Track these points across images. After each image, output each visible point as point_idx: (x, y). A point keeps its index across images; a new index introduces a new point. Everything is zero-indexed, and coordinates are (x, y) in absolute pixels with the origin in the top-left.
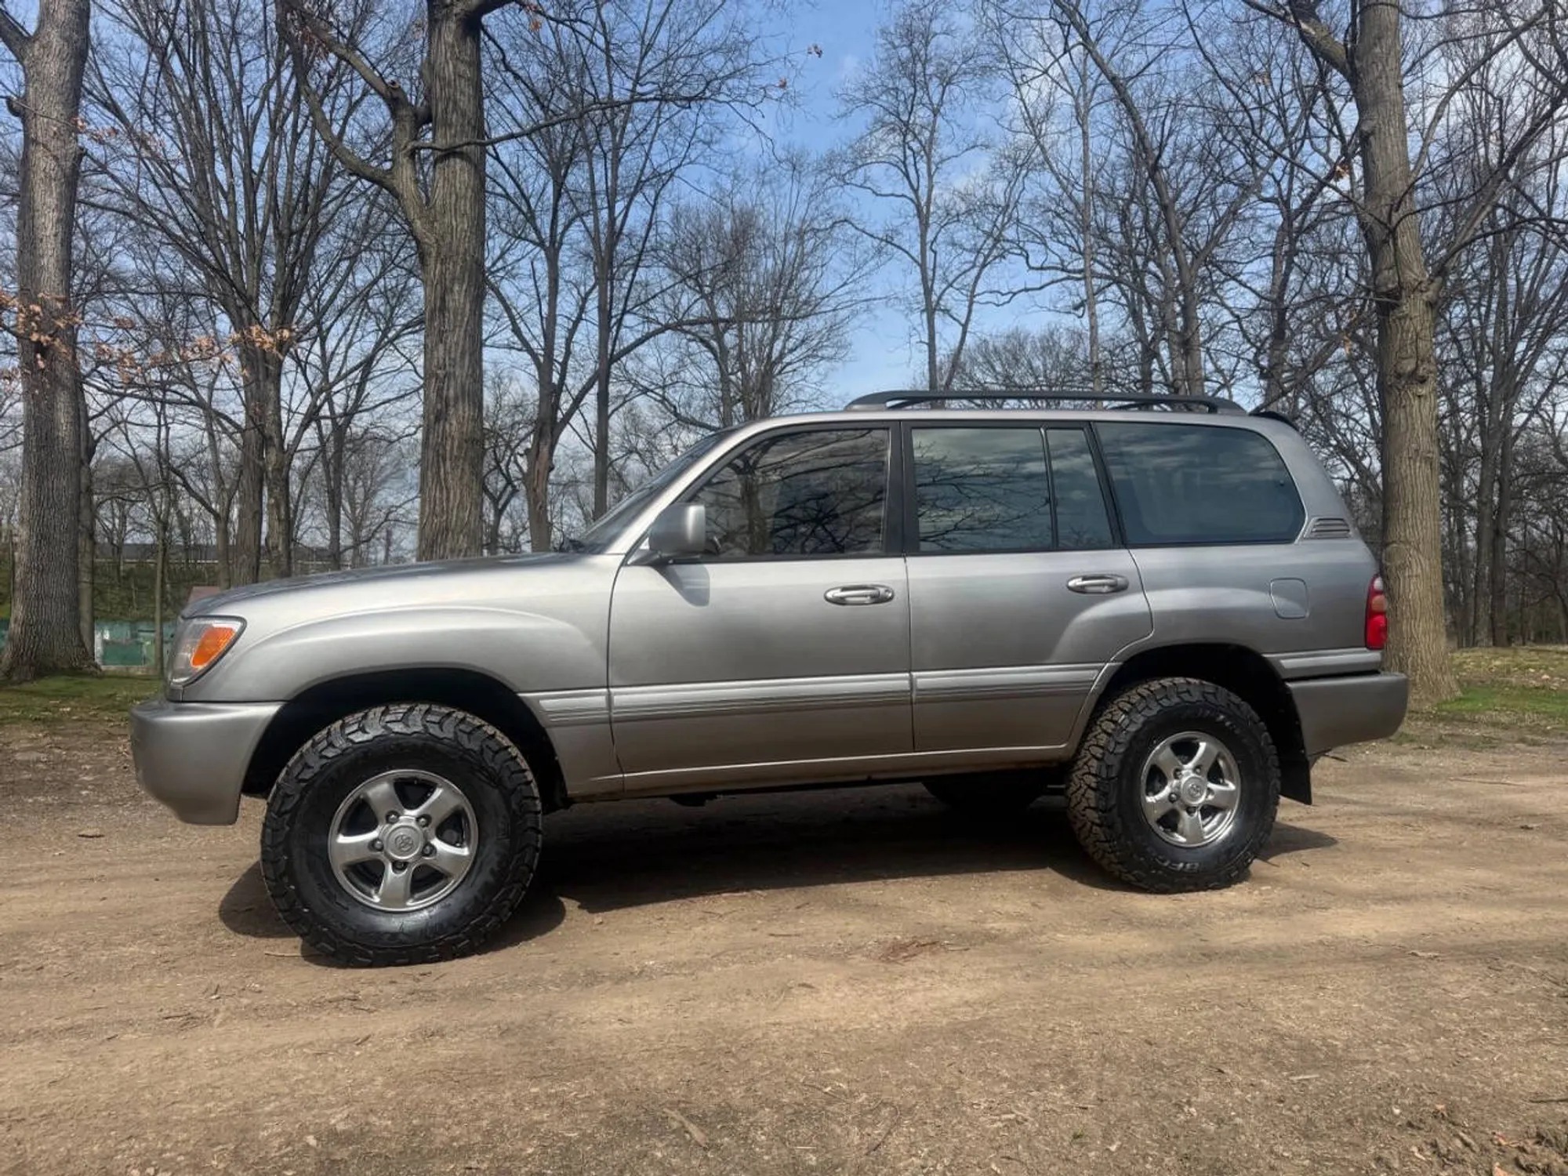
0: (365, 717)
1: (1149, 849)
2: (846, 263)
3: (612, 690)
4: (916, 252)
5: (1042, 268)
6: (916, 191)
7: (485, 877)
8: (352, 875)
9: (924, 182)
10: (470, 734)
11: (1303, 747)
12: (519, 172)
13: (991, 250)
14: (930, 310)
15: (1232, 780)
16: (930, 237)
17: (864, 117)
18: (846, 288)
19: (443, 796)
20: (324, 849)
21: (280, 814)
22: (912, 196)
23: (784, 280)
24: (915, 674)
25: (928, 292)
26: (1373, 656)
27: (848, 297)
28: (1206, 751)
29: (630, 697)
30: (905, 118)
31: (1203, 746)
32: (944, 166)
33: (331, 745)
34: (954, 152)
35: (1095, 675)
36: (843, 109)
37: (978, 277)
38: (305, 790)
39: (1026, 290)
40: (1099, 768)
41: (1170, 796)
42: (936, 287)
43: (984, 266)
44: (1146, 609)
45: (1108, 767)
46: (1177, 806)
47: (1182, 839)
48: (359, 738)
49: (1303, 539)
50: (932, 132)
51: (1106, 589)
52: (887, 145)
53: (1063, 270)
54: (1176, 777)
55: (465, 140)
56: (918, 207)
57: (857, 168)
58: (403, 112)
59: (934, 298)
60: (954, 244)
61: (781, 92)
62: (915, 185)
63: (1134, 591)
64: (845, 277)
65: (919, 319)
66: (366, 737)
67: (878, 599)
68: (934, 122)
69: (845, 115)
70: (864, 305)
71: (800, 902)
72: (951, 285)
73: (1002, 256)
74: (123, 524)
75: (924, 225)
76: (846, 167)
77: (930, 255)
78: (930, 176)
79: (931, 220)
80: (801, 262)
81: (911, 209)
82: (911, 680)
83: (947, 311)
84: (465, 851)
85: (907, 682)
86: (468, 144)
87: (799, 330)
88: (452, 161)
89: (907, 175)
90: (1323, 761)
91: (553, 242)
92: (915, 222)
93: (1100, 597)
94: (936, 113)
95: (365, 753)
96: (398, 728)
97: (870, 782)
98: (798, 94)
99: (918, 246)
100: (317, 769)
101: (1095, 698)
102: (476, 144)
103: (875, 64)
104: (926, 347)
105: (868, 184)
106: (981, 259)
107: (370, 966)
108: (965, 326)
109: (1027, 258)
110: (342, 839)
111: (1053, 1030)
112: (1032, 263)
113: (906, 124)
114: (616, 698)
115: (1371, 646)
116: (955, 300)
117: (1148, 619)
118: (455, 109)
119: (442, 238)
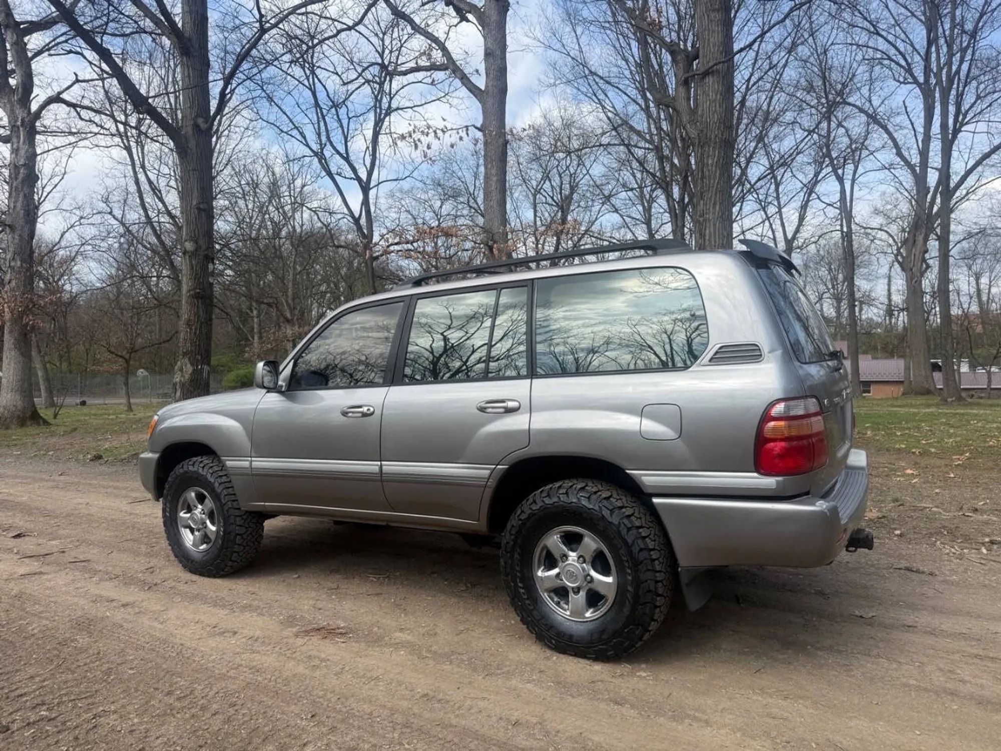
1: (534, 612)
15: (611, 574)
20: (176, 518)
24: (383, 463)
29: (258, 463)
31: (587, 540)
35: (487, 473)
41: (558, 575)
44: (527, 427)
46: (564, 584)
47: (568, 612)
48: (181, 471)
49: (700, 365)
51: (502, 410)
54: (563, 561)
58: (680, 57)
63: (524, 412)
67: (364, 415)
82: (381, 467)
84: (214, 529)
85: (378, 468)
93: (498, 416)
96: (191, 468)
101: (492, 491)
110: (182, 514)
115: (762, 471)
117: (528, 435)
118: (709, 45)
119: (702, 131)
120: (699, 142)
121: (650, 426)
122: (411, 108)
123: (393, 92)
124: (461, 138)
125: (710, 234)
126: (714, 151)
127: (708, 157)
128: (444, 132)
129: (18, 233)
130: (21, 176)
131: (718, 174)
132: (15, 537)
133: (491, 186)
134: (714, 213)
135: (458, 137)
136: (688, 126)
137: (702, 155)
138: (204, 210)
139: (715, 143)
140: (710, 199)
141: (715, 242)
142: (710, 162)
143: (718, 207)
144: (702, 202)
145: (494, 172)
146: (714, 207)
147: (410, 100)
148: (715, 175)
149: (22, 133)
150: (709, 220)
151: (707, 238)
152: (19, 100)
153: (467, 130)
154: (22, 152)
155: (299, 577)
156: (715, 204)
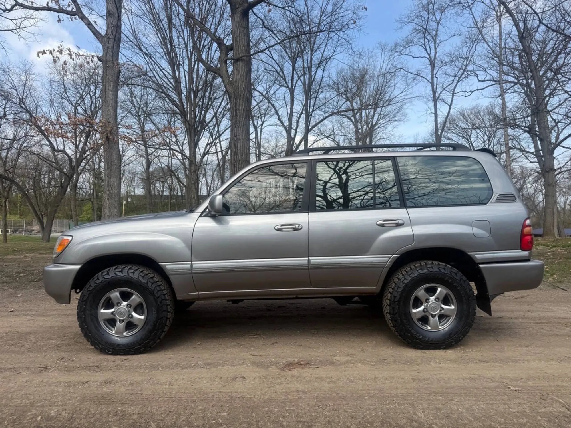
0: (109, 270)
1: (412, 331)
2: (402, 84)
3: (193, 262)
4: (429, 78)
5: (484, 81)
6: (429, 55)
7: (149, 327)
8: (106, 323)
9: (433, 51)
10: (143, 277)
11: (487, 292)
12: (280, 62)
13: (461, 75)
14: (435, 101)
15: (453, 304)
16: (435, 72)
17: (408, 29)
18: (403, 94)
19: (136, 298)
20: (96, 314)
21: (82, 302)
22: (428, 57)
23: (379, 92)
24: (310, 258)
25: (434, 93)
26: (526, 253)
27: (403, 97)
28: (440, 291)
29: (198, 265)
30: (425, 27)
31: (439, 290)
32: (441, 44)
33: (98, 279)
34: (446, 38)
35: (387, 260)
36: (400, 26)
37: (455, 87)
38: (90, 294)
39: (478, 90)
40: (391, 297)
41: (423, 310)
42: (438, 90)
43: (458, 82)
44: (411, 233)
45: (395, 297)
46: (427, 314)
47: (429, 328)
48: (107, 277)
49: (491, 203)
50: (437, 31)
51: (394, 225)
52: (418, 38)
53: (493, 81)
54: (426, 302)
55: (243, 55)
56: (430, 60)
57: (406, 48)
58: (223, 47)
59: (437, 95)
60: (446, 74)
61: (354, 25)
62: (429, 53)
63: (407, 226)
64: (402, 89)
65: (431, 104)
66: (109, 277)
67: (295, 229)
68: (438, 27)
69: (401, 28)
70: (408, 100)
71: (272, 342)
72: (444, 89)
73: (466, 77)
74: (163, 188)
75: (433, 68)
76: (402, 48)
77: (435, 79)
78: (435, 49)
79: (436, 65)
80: (385, 85)
81: (428, 62)
82: (309, 261)
83: (443, 100)
84: (142, 317)
85: (307, 261)
86: (244, 56)
87: (386, 110)
88: (239, 63)
89: (426, 49)
90: (498, 298)
91: (292, 87)
92: (429, 67)
93: (390, 228)
94: (438, 23)
95: (109, 282)
96: (119, 274)
97: (297, 298)
98: (361, 26)
99: (430, 76)
100: (93, 287)
101: (388, 269)
102: (247, 56)
103: (413, 7)
104: (433, 115)
105: (410, 54)
106: (457, 78)
107: (111, 354)
108: (450, 106)
109: (478, 77)
110: (102, 311)
111: (319, 407)
112: (480, 79)
113: (426, 29)
114: (194, 265)
115: (523, 249)
116: (447, 96)
117: (412, 238)
118: (240, 45)
119: (236, 90)
120: (234, 96)
121: (476, 231)
125: (240, 147)
126: (242, 102)
127: (239, 105)
134: (242, 136)
136: (228, 86)
137: (236, 103)
139: (243, 98)
140: (240, 128)
142: (240, 108)
144: (235, 129)
146: (242, 133)
148: (243, 115)
150: (240, 139)
151: (239, 148)
156: (243, 131)
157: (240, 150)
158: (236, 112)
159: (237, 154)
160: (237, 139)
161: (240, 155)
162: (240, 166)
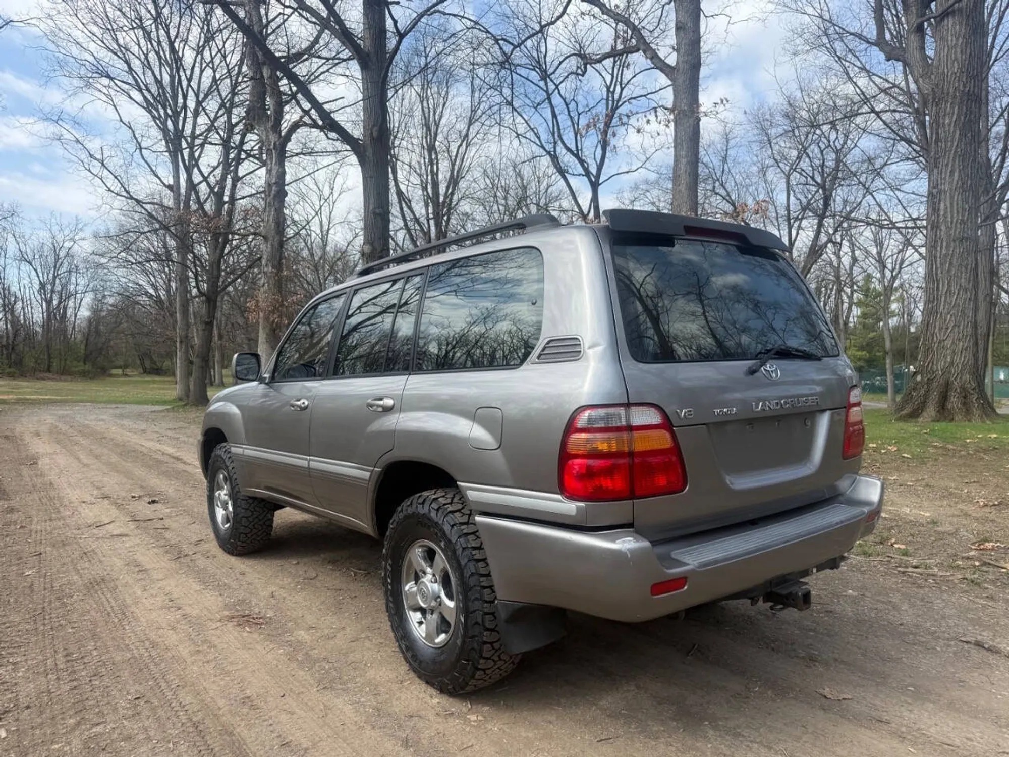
3: (245, 446)
24: (311, 458)
26: (568, 507)
35: (369, 476)
44: (394, 427)
47: (424, 634)
49: (530, 363)
51: (381, 409)
63: (396, 411)
67: (301, 408)
85: (307, 463)
93: (379, 415)
114: (245, 451)
119: (937, 85)
120: (934, 99)
121: (478, 433)
122: (645, 96)
123: (625, 81)
124: (648, 122)
126: (952, 107)
127: (945, 115)
128: (628, 116)
129: (269, 243)
130: (273, 192)
131: (957, 135)
132: (149, 503)
133: (680, 168)
134: (951, 183)
135: (645, 120)
136: (921, 80)
138: (380, 215)
139: (954, 97)
140: (947, 165)
141: (952, 217)
142: (947, 121)
143: (956, 174)
144: (936, 171)
145: (683, 153)
146: (952, 176)
147: (644, 88)
148: (954, 136)
149: (274, 155)
150: (945, 192)
151: (942, 213)
152: (273, 126)
153: (656, 112)
154: (274, 172)
155: (298, 563)
156: (952, 172)
157: (945, 216)
158: (937, 133)
159: (937, 227)
160: (940, 192)
161: (943, 228)
162: (944, 252)
